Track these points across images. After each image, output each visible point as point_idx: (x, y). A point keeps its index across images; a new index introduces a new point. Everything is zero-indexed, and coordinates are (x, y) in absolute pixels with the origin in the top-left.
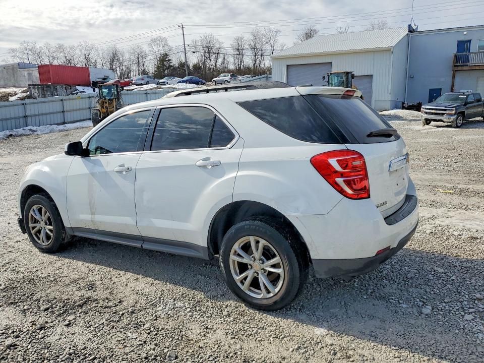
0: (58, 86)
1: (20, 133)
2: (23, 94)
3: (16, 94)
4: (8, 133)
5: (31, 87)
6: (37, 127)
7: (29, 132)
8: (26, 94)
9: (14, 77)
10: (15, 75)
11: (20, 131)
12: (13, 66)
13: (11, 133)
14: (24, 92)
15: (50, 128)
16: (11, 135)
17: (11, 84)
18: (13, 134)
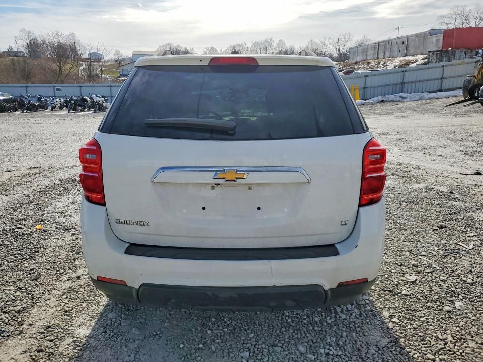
0: (457, 51)
1: (390, 99)
2: (422, 61)
3: (416, 61)
4: (380, 98)
5: (431, 53)
6: (408, 94)
7: (399, 99)
8: (424, 61)
9: (423, 45)
10: (425, 43)
11: (392, 97)
12: (425, 33)
13: (383, 99)
14: (425, 59)
15: (420, 95)
16: (383, 101)
17: (420, 51)
18: (385, 100)
